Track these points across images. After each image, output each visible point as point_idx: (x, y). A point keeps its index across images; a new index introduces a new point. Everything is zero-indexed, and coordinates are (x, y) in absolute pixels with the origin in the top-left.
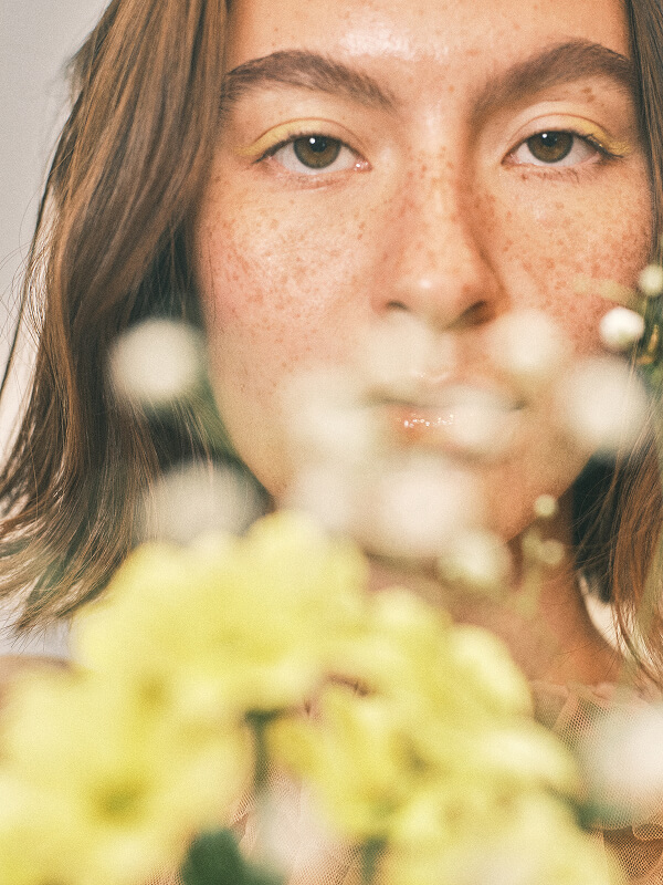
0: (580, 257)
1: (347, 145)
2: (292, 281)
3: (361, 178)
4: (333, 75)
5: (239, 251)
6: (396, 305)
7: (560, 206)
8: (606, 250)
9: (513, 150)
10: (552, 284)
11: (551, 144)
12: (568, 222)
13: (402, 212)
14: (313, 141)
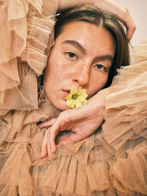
0: (98, 82)
1: (76, 56)
2: (63, 71)
3: (77, 61)
4: (80, 47)
5: (58, 64)
6: (76, 81)
7: (98, 75)
8: (101, 82)
9: (95, 66)
10: (94, 84)
11: (100, 66)
12: (98, 77)
13: (81, 69)
14: (71, 54)
